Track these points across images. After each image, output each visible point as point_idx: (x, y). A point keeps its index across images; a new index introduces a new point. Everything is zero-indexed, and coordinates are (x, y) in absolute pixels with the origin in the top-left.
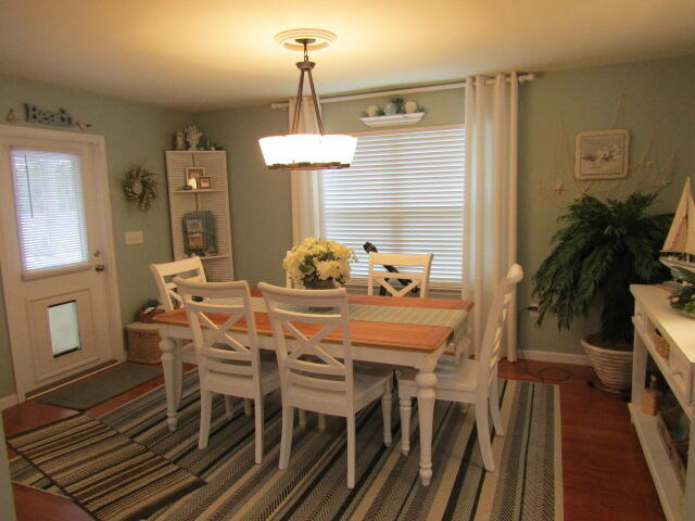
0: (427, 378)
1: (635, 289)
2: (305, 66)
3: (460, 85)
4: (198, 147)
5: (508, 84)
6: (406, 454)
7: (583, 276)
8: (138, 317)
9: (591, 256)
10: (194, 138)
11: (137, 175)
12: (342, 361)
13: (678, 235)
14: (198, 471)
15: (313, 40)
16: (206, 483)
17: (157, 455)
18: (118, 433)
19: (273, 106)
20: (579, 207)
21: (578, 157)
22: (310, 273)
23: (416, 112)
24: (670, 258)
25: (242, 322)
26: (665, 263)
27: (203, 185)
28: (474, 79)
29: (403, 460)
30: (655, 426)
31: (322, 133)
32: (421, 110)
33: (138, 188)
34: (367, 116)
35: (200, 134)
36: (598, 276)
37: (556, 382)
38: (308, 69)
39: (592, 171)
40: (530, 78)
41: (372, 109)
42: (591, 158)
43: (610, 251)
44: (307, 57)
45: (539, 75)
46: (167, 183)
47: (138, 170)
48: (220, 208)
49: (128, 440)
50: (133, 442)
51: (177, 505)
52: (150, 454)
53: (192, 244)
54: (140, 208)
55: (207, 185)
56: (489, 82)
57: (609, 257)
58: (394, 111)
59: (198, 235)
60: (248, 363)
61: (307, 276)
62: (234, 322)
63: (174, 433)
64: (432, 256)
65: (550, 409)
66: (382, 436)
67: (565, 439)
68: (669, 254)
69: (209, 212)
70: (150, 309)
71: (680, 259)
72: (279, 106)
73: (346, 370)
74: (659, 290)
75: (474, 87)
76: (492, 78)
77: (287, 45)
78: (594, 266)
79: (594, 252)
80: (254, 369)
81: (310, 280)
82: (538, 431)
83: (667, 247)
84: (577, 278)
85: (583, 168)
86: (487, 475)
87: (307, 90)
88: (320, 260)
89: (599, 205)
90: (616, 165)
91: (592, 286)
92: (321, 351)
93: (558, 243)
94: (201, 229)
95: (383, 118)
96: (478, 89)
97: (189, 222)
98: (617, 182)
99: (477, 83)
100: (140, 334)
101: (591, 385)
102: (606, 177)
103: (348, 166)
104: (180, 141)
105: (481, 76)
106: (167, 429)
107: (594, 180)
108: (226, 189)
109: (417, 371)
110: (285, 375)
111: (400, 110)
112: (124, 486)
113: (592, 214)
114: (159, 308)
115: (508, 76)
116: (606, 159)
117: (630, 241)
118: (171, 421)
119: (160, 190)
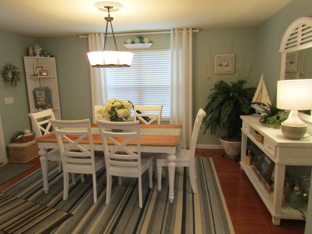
0: (173, 157)
1: (242, 117)
2: (109, 19)
3: (168, 32)
4: (41, 55)
5: (188, 33)
6: (160, 191)
7: (222, 113)
8: (14, 140)
9: (224, 105)
10: (38, 50)
11: (10, 68)
12: (136, 153)
13: (258, 96)
14: (67, 210)
15: (112, 7)
16: (73, 215)
17: (42, 206)
18: (17, 198)
19: (80, 37)
20: (218, 85)
21: (215, 65)
22: (114, 115)
23: (149, 43)
24: (255, 105)
25: (86, 139)
26: (253, 107)
27: (44, 74)
28: (174, 30)
29: (159, 194)
30: (251, 169)
31: (117, 51)
32: (151, 42)
33: (10, 75)
34: (126, 43)
35: (42, 49)
36: (228, 113)
37: (210, 156)
38: (110, 21)
39: (222, 71)
40: (197, 31)
41: (129, 41)
42: (220, 65)
43: (232, 103)
44: (109, 15)
45: (200, 30)
46: (25, 72)
47: (11, 66)
48: (53, 86)
49: (24, 201)
50: (27, 201)
51: (62, 226)
52: (38, 206)
53: (39, 103)
54: (12, 85)
55: (46, 74)
56: (180, 31)
57: (232, 105)
58: (139, 42)
59: (42, 99)
60: (89, 158)
61: (112, 116)
62: (82, 139)
63: (48, 194)
64: (162, 106)
65: (211, 167)
66: (149, 185)
67: (219, 178)
68: (255, 103)
69: (47, 88)
70: (20, 136)
71: (259, 105)
72: (83, 37)
73: (138, 157)
74: (251, 117)
75: (174, 33)
76: (181, 30)
77: (100, 9)
78: (226, 109)
79: (226, 103)
80: (92, 160)
81: (113, 118)
82: (209, 176)
83: (254, 100)
84: (220, 113)
85: (217, 69)
86: (194, 195)
87: (109, 30)
88: (118, 109)
89: (226, 84)
90: (230, 68)
91: (226, 117)
92: (127, 149)
93: (210, 100)
94: (44, 96)
95: (134, 45)
96: (176, 34)
97: (37, 93)
98: (230, 75)
99: (176, 32)
100: (16, 149)
101: (223, 156)
102: (226, 73)
103: (129, 66)
104: (31, 51)
105: (177, 29)
106: (43, 193)
107: (222, 74)
108: (56, 76)
109: (168, 155)
110: (108, 162)
111: (142, 42)
112: (30, 222)
113: (224, 88)
114: (25, 135)
115: (188, 29)
116: (226, 66)
117: (240, 98)
118: (46, 188)
119: (21, 76)
